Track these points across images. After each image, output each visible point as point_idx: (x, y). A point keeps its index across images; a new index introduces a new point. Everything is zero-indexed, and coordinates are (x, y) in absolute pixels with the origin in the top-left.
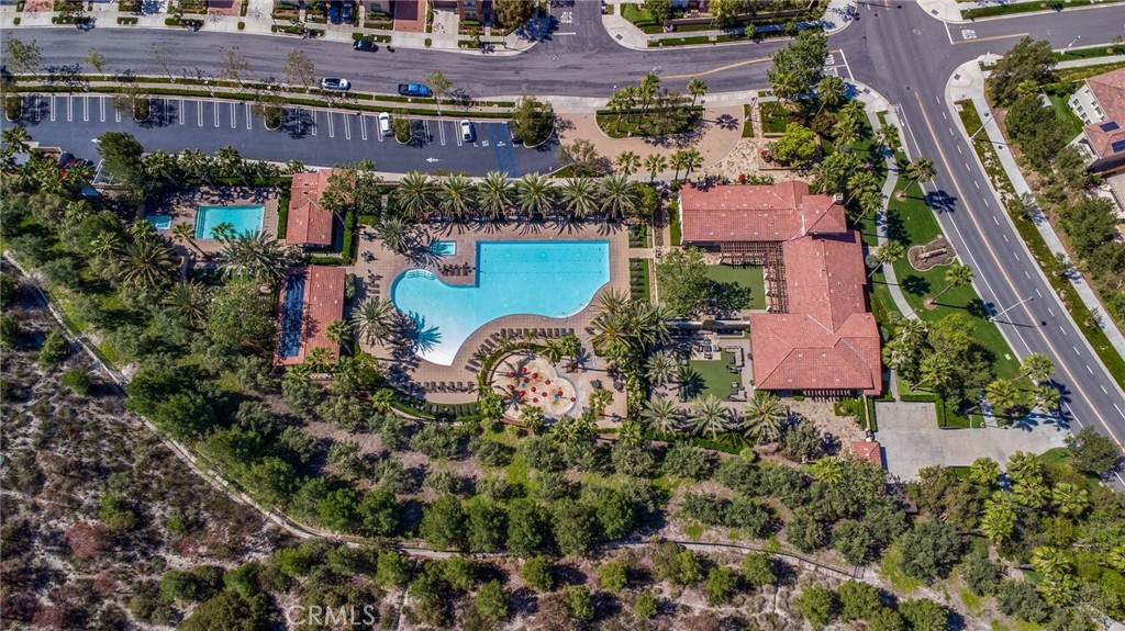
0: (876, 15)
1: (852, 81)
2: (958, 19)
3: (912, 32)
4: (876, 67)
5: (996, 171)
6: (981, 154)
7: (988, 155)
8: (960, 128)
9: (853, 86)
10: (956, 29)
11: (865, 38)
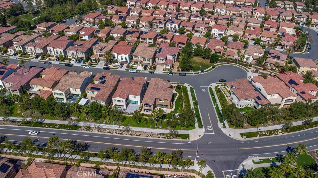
0: (202, 155)
1: (239, 170)
2: (203, 130)
3: (210, 145)
4: (230, 160)
5: (271, 132)
6: (264, 135)
7: (264, 134)
8: (254, 139)
9: (241, 170)
10: (206, 131)
11: (215, 161)
